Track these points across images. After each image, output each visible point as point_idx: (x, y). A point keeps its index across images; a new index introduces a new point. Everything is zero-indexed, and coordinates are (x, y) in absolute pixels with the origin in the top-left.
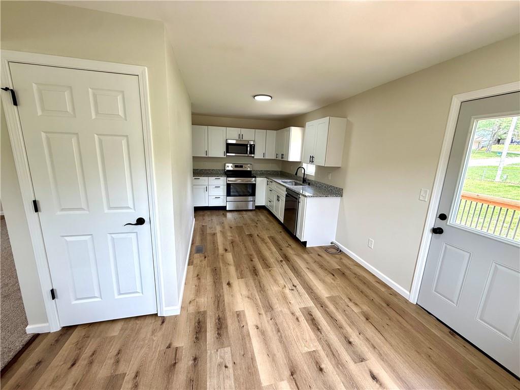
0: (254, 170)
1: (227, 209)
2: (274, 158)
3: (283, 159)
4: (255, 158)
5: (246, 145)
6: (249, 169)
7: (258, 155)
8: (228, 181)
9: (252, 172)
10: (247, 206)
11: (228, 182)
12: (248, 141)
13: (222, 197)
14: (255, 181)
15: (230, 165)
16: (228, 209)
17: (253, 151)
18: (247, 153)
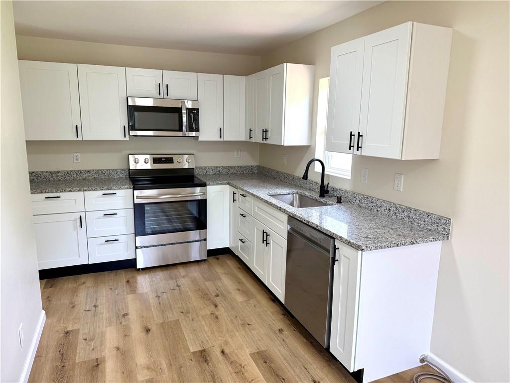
0: (201, 168)
1: (138, 267)
2: (243, 139)
3: (268, 142)
4: (201, 139)
5: (178, 111)
6: (186, 166)
7: (208, 132)
8: (138, 197)
9: (196, 172)
10: (187, 252)
11: (137, 201)
12: (183, 101)
13: (122, 239)
14: (205, 194)
15: (141, 158)
16: (140, 265)
17: (194, 125)
18: (181, 130)
